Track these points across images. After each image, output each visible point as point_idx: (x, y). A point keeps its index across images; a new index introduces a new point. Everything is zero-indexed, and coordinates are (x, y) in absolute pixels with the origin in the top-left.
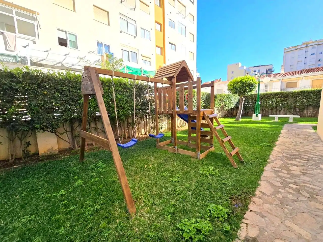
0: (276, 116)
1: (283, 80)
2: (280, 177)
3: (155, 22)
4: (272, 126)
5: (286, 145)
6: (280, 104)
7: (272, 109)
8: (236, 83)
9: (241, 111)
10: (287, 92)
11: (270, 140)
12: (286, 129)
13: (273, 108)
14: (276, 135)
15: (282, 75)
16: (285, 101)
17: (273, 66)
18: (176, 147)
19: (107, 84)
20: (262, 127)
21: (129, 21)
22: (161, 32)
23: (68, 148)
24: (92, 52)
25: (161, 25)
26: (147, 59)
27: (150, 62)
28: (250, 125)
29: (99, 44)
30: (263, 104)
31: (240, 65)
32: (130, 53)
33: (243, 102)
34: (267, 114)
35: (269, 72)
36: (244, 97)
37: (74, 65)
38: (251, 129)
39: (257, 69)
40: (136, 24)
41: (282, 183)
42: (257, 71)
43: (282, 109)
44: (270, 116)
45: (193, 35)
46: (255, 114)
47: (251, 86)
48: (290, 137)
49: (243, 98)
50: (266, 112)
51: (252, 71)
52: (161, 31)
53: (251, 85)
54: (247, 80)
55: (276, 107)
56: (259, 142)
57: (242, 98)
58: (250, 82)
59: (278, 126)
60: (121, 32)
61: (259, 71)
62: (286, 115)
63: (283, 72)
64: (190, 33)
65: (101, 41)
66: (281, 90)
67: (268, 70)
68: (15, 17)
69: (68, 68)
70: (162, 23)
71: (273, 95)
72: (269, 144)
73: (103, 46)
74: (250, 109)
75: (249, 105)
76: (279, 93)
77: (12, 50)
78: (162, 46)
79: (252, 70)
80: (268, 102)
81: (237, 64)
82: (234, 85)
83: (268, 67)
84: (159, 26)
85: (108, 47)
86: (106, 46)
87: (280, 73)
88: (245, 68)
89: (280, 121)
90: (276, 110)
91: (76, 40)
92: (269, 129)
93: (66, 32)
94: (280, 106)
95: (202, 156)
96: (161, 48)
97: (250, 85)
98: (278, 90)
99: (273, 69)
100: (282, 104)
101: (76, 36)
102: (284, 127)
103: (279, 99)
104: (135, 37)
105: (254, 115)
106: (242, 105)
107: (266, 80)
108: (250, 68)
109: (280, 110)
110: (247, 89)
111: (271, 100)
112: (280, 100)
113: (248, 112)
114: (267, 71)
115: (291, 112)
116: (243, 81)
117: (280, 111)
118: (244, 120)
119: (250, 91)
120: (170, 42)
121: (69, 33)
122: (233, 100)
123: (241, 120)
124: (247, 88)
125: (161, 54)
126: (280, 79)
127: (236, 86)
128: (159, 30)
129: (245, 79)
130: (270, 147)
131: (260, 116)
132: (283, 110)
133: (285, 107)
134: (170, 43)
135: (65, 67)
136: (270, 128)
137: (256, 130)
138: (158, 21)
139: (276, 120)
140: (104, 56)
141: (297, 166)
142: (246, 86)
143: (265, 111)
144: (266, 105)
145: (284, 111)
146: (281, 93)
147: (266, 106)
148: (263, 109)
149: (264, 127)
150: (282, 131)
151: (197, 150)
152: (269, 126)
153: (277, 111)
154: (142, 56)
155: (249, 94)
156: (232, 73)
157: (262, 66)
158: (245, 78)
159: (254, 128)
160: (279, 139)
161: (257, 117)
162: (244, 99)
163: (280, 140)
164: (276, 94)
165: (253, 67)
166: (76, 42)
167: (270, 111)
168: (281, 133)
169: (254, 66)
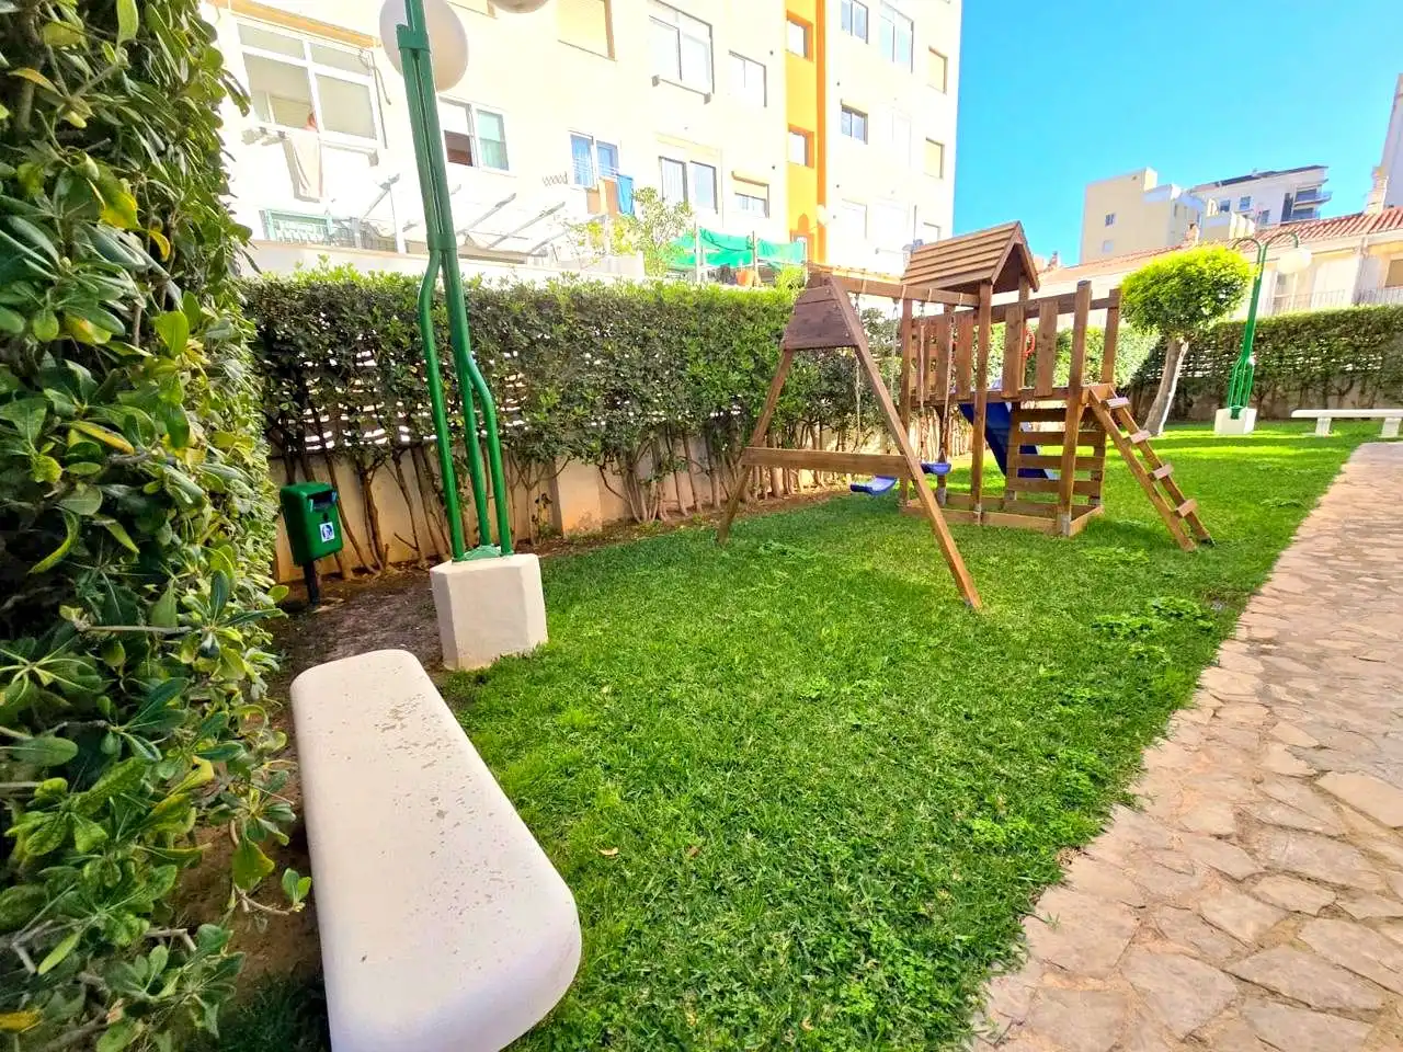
0: (1324, 415)
1: (1373, 251)
2: (1331, 567)
3: (783, 16)
4: (1302, 451)
5: (1358, 504)
6: (1346, 362)
7: (1305, 387)
8: (1157, 282)
9: (1167, 398)
10: (1385, 308)
11: (1299, 491)
12: (1363, 461)
13: (1312, 380)
14: (1324, 478)
15: (1369, 226)
16: (1373, 347)
17: (1326, 174)
18: (979, 507)
19: (750, 313)
20: (1257, 456)
21: (685, 24)
22: (806, 63)
23: (615, 519)
24: (556, 180)
25: (806, 26)
26: (756, 191)
27: (766, 202)
28: (1205, 452)
29: (581, 143)
30: (1264, 364)
31: (1151, 180)
32: (691, 168)
33: (1181, 359)
34: (1278, 410)
35: (1298, 211)
36: (1187, 338)
37: (505, 238)
38: (1215, 463)
39: (1234, 194)
40: (711, 36)
41: (1334, 576)
42: (1235, 206)
43: (1351, 385)
44: (1297, 414)
45: (945, 59)
46: (1228, 411)
47: (1222, 289)
48: (1375, 483)
49: (1181, 341)
50: (1273, 401)
51: (1211, 209)
52: (807, 54)
53: (1226, 285)
54: (1205, 267)
55: (1326, 377)
56: (1253, 497)
57: (1177, 342)
58: (1223, 272)
59: (1329, 450)
60: (656, 81)
61: (1245, 203)
62: (1371, 408)
63: (1378, 210)
64: (931, 50)
65: (585, 130)
66: (1358, 300)
67: (1293, 195)
68: (314, 68)
69: (487, 250)
70: (810, 16)
71: (1314, 326)
72: (1295, 501)
73: (594, 148)
74: (1200, 389)
75: (1198, 374)
76: (1347, 312)
77: (312, 196)
78: (812, 126)
79: (1211, 201)
80: (1291, 357)
81: (1138, 177)
82: (1146, 289)
83: (1297, 182)
84: (800, 31)
85: (610, 151)
86: (602, 146)
87: (1360, 215)
88: (1176, 192)
89: (1337, 434)
90: (1323, 389)
91: (502, 135)
92: (1289, 461)
93: (467, 107)
94: (1343, 372)
95: (1075, 526)
96: (807, 136)
97: (1218, 285)
98: (1344, 303)
99: (1324, 188)
100: (1358, 364)
101: (500, 117)
102: (1357, 454)
103: (1345, 340)
104: (707, 99)
105: (1222, 415)
106: (1173, 371)
107: (1290, 258)
108: (1202, 195)
109: (1344, 389)
110: (1205, 306)
111: (1305, 347)
112: (1349, 344)
113: (1190, 405)
114: (1288, 203)
115: (1395, 398)
116: (1192, 270)
117: (1342, 394)
118: (1176, 434)
119: (1217, 312)
120: (846, 103)
121: (479, 111)
122: (1129, 354)
123: (1163, 435)
124: (1205, 299)
125: (807, 164)
126: (1357, 243)
127: (1154, 295)
128: (802, 54)
129: (1201, 264)
130: (1300, 507)
131: (1249, 414)
132: (1357, 388)
133: (1367, 375)
134: (846, 109)
135: (478, 248)
136: (1295, 457)
137: (1239, 465)
138: (795, 10)
139: (1322, 431)
140: (598, 191)
141: (1390, 547)
142: (1200, 294)
143: (1269, 396)
144: (1276, 372)
145: (1362, 392)
146: (1355, 314)
147: (1280, 374)
148: (1259, 390)
149: (1267, 456)
150: (1344, 467)
151: (1060, 510)
152: (1292, 452)
153: (1325, 395)
154: (736, 178)
155: (1212, 324)
156: (1109, 220)
157: (1266, 175)
158: (1197, 254)
159: (1225, 461)
160: (1332, 490)
161: (1236, 423)
162: (1185, 348)
163: (1336, 491)
164: (1332, 320)
165: (1217, 185)
166: (504, 144)
167: (1295, 396)
168: (1340, 473)
169: (1219, 179)
